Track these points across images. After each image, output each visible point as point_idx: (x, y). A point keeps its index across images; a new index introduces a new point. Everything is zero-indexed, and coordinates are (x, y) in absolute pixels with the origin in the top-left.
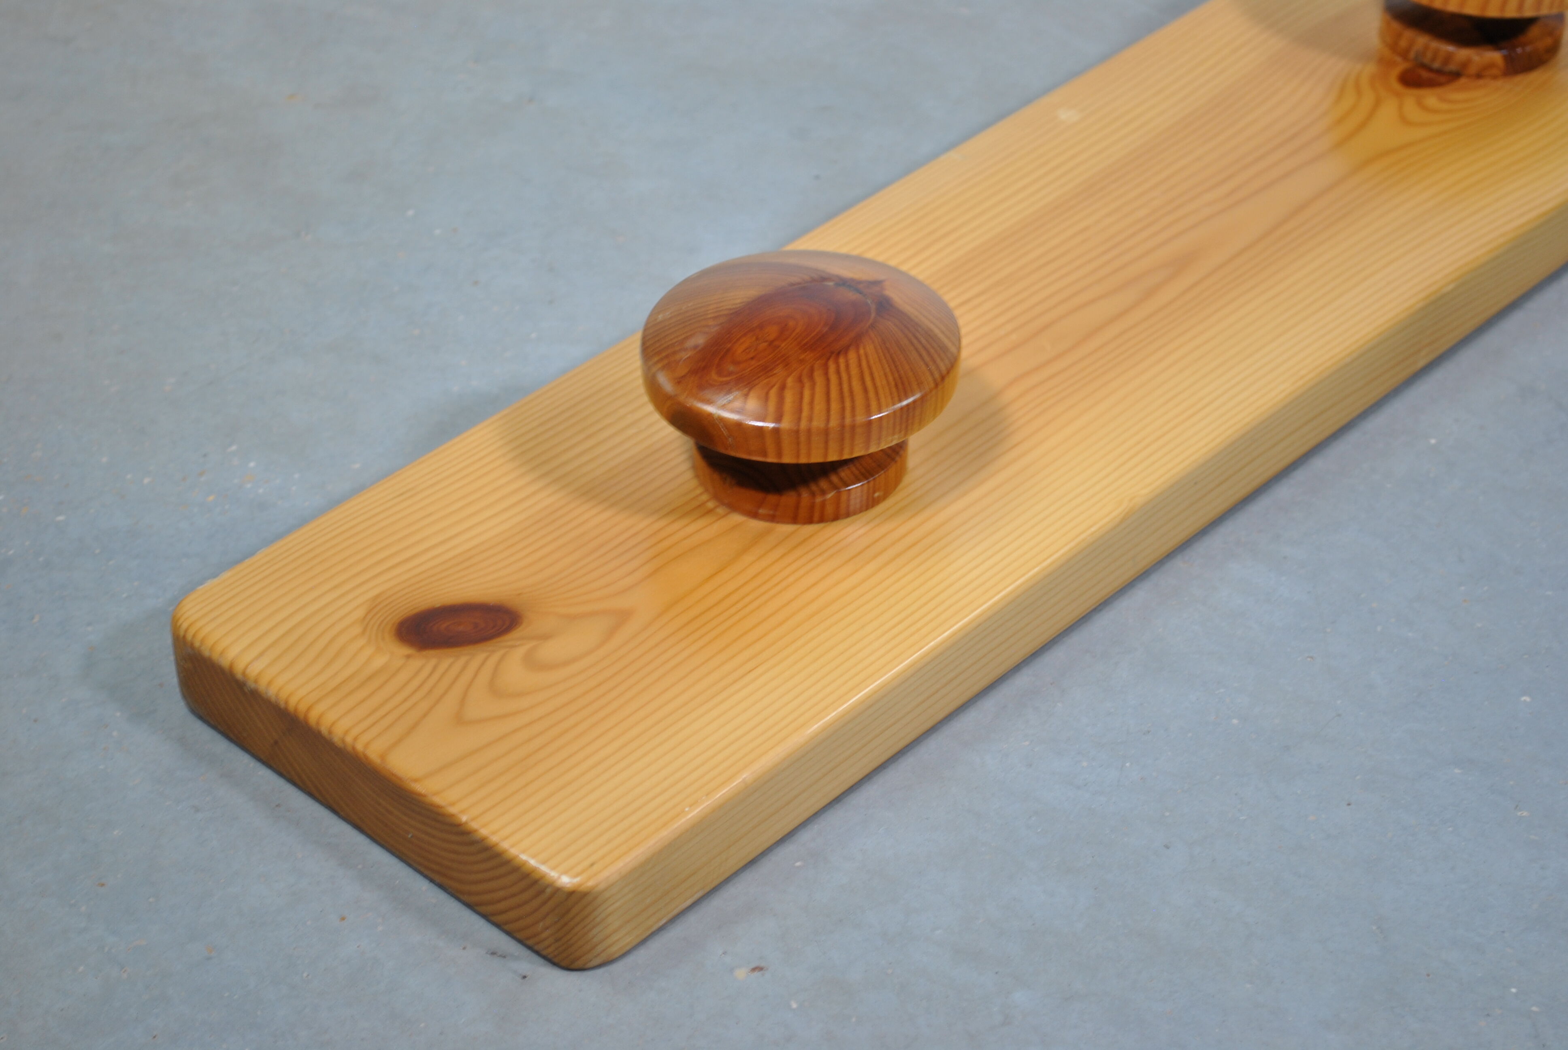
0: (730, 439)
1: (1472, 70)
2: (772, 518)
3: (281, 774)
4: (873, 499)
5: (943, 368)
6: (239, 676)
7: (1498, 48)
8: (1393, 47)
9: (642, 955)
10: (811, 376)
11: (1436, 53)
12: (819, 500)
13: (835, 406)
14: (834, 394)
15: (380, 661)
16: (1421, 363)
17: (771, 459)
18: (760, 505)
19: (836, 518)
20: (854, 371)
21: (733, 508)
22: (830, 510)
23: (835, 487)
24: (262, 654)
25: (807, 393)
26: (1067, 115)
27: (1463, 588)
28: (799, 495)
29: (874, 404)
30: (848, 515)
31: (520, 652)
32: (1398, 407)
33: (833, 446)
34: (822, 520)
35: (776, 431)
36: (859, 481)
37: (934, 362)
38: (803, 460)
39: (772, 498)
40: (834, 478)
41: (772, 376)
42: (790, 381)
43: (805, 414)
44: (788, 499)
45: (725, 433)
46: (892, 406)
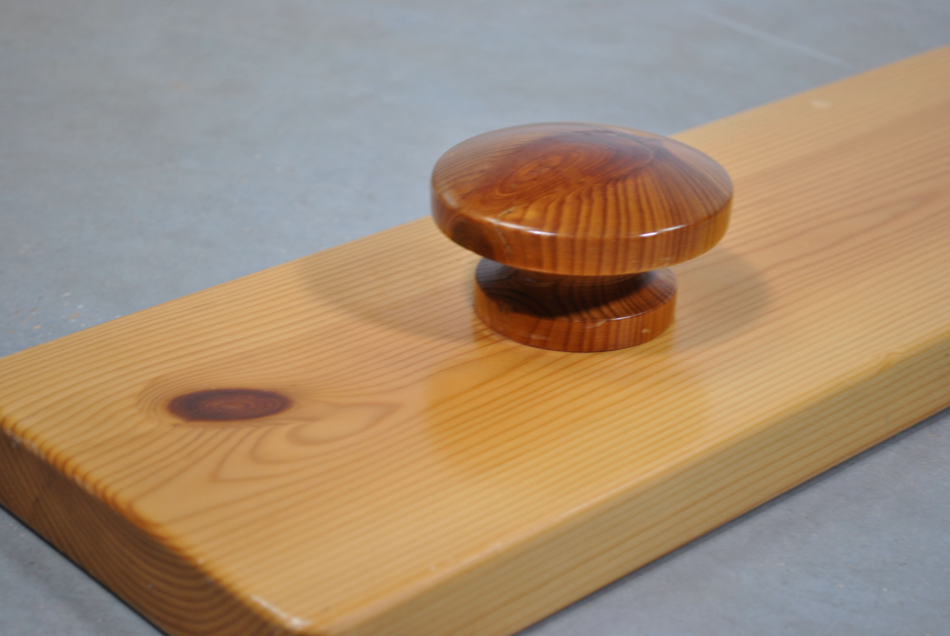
0: (508, 248)
2: (544, 345)
3: (40, 537)
4: (642, 335)
6: (8, 432)
10: (589, 195)
12: (589, 327)
13: (611, 221)
14: (611, 211)
15: (148, 427)
17: (546, 270)
18: (533, 329)
19: (605, 349)
20: (631, 195)
21: (507, 335)
22: (599, 339)
23: (606, 317)
24: (34, 414)
25: (585, 209)
28: (571, 321)
29: (648, 223)
30: (616, 347)
31: (285, 429)
33: (607, 258)
34: (591, 349)
35: (552, 240)
36: (629, 314)
39: (545, 323)
41: (552, 193)
42: (569, 198)
43: (582, 224)
44: (560, 324)
45: (503, 241)
46: (668, 226)
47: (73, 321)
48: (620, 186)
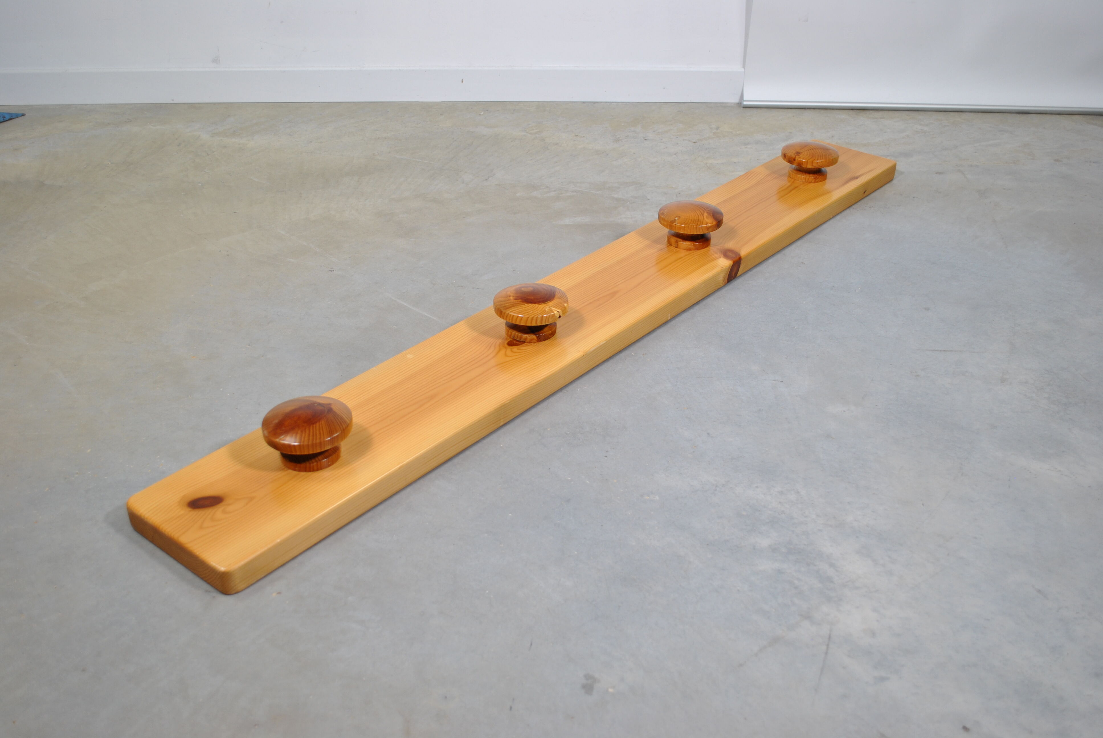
0: (282, 448)
1: (528, 341)
2: (300, 471)
3: (156, 546)
4: (329, 464)
5: (344, 427)
7: (535, 335)
8: (507, 334)
9: (248, 591)
10: (305, 430)
11: (518, 335)
12: (312, 465)
13: (311, 438)
14: (311, 435)
15: (182, 513)
16: (502, 424)
17: (294, 453)
18: (296, 467)
19: (318, 470)
20: (318, 428)
21: (289, 468)
22: (315, 468)
23: (317, 462)
24: (149, 511)
25: (307, 434)
26: (409, 356)
27: (500, 485)
28: (306, 464)
29: (322, 437)
30: (324, 468)
31: (222, 509)
32: (494, 436)
33: (311, 449)
34: (314, 471)
35: (294, 445)
36: (326, 458)
37: (342, 425)
38: (303, 454)
39: (298, 465)
40: (317, 459)
41: (295, 430)
42: (299, 432)
44: (303, 465)
45: (281, 446)
46: (328, 438)
47: (161, 467)
48: (314, 426)
